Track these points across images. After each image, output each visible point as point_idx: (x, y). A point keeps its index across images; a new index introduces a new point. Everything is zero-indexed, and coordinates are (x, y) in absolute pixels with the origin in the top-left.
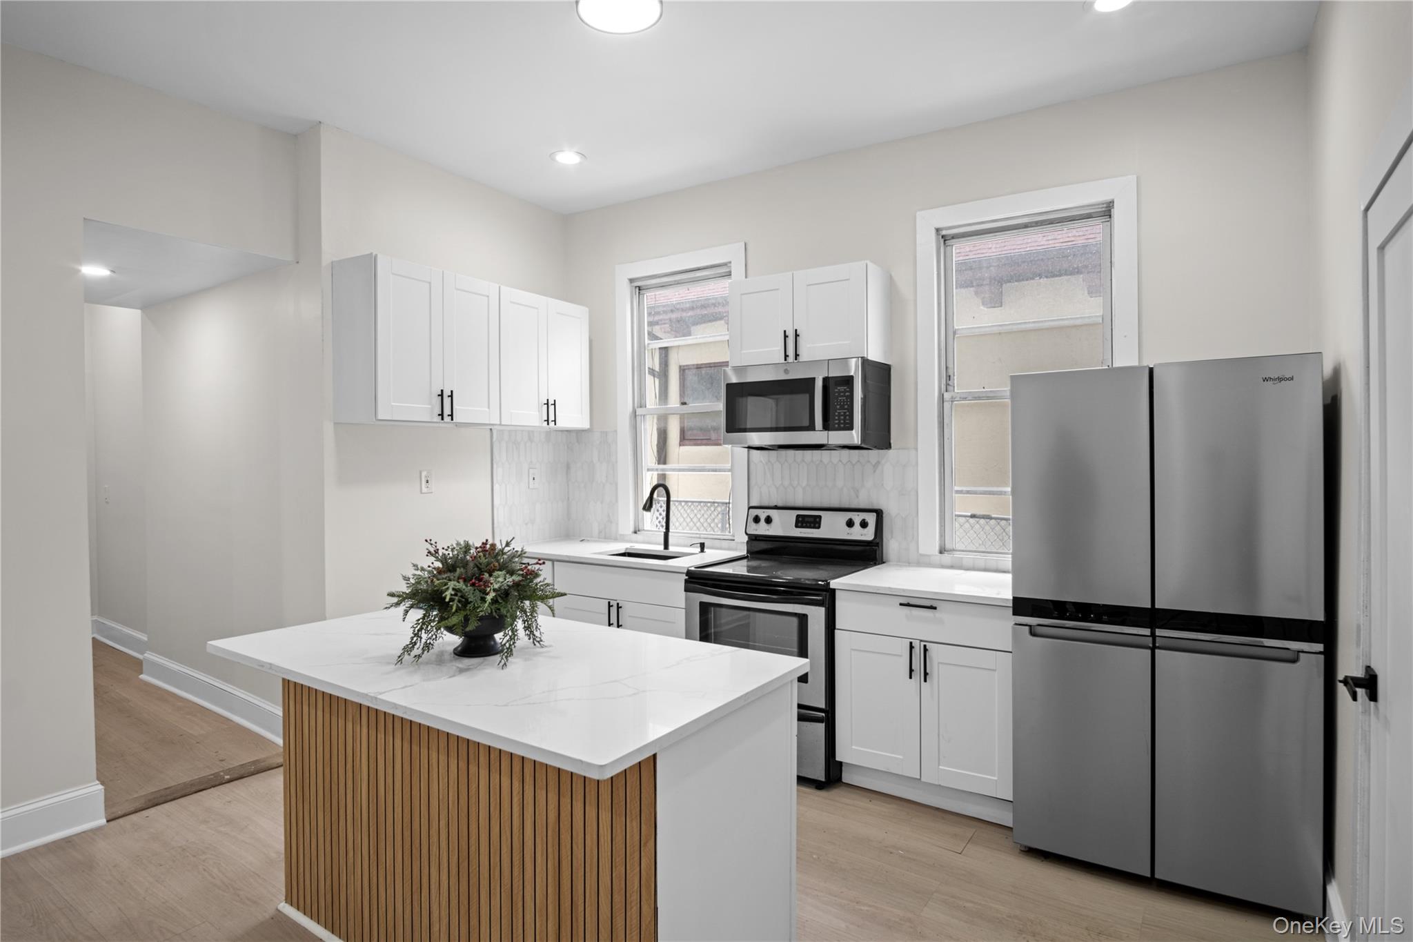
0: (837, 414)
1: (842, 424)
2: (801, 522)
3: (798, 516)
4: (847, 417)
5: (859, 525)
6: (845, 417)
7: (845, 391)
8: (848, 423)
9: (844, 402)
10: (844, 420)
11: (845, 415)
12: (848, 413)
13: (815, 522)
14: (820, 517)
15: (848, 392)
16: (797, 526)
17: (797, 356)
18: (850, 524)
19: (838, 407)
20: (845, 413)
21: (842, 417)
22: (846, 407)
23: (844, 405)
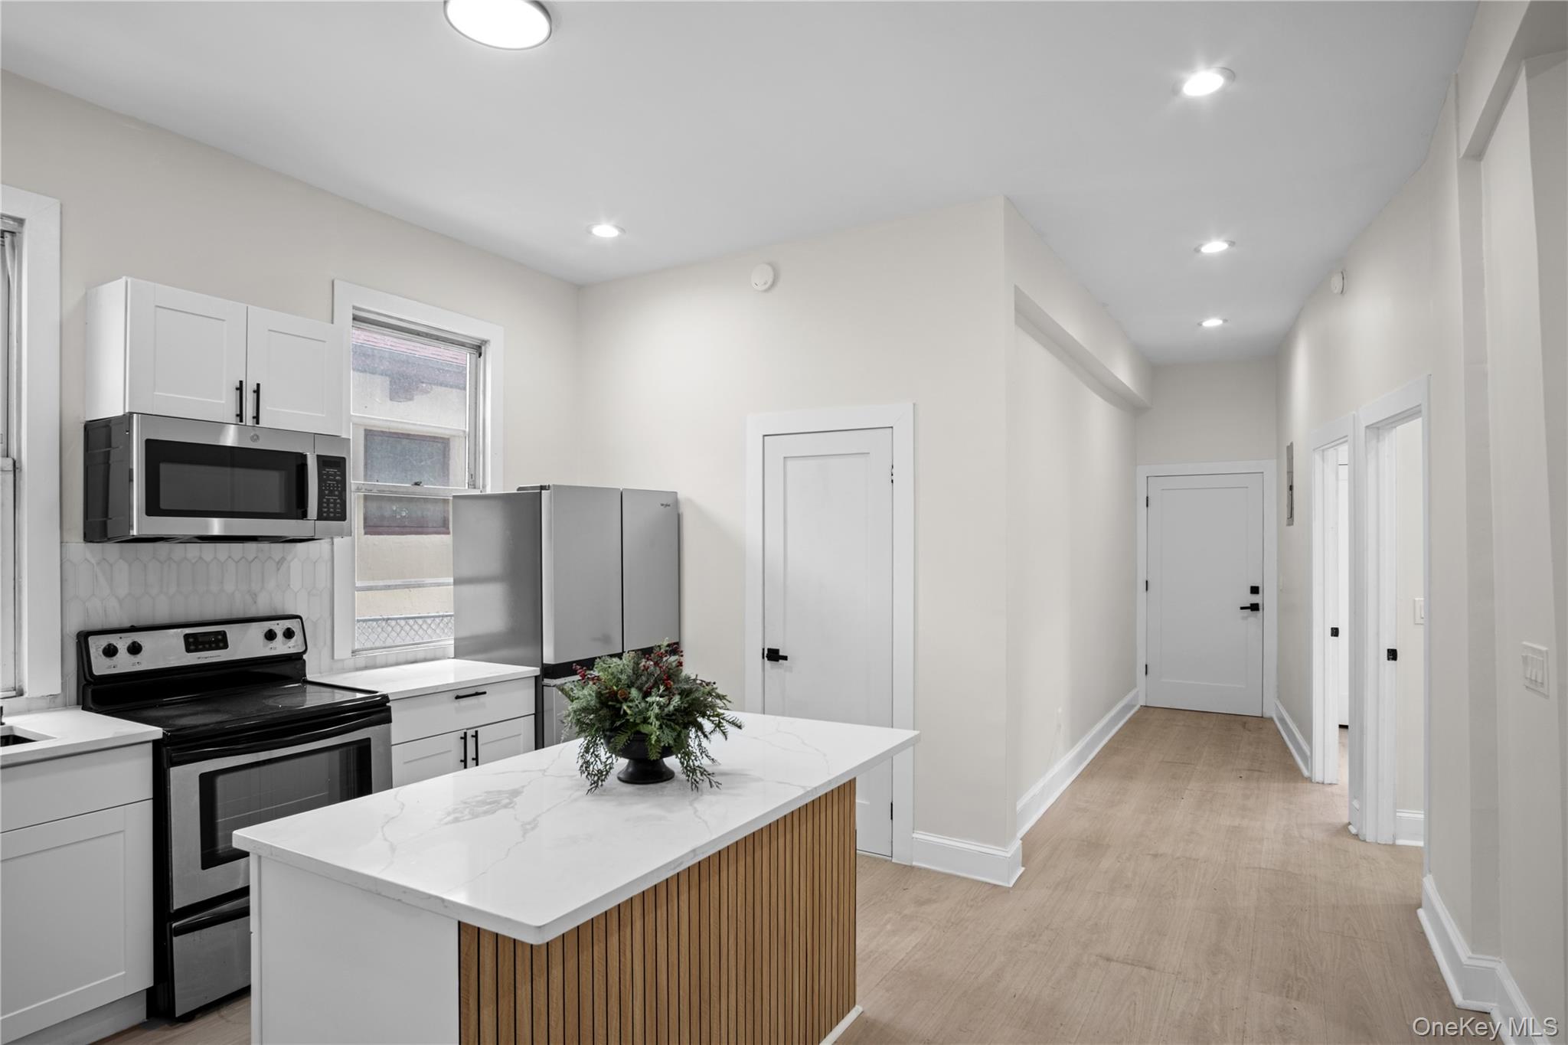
0: (325, 500)
1: (332, 512)
2: (193, 643)
3: (187, 637)
4: (338, 506)
5: (282, 635)
6: (335, 506)
7: (335, 475)
8: (338, 513)
9: (334, 487)
10: (335, 508)
11: (335, 503)
12: (338, 501)
13: (220, 641)
14: (224, 634)
15: (339, 475)
16: (188, 650)
17: (257, 418)
18: (270, 636)
19: (327, 492)
20: (335, 500)
21: (332, 505)
22: (336, 493)
23: (334, 491)
